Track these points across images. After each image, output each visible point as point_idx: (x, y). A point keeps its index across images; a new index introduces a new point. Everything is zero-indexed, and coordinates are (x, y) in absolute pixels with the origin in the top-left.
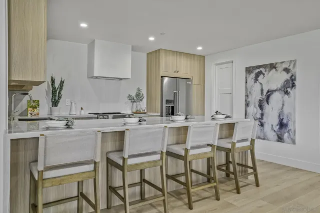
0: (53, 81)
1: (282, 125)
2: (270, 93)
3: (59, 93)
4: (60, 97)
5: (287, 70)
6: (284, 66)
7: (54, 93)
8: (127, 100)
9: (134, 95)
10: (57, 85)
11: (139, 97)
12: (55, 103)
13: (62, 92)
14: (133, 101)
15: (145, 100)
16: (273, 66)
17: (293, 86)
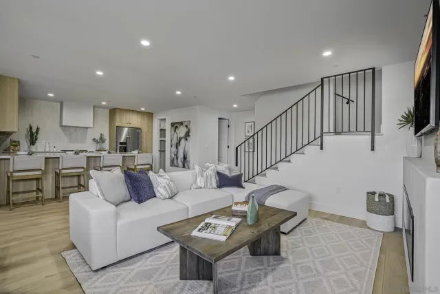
0: (31, 128)
1: (185, 158)
2: (181, 138)
3: (36, 136)
4: (36, 139)
5: (186, 126)
6: (186, 124)
7: (32, 135)
8: (92, 141)
9: (98, 138)
10: (34, 131)
11: (102, 140)
12: (33, 142)
13: (38, 135)
14: (97, 142)
15: (107, 142)
16: (181, 123)
17: (189, 135)
